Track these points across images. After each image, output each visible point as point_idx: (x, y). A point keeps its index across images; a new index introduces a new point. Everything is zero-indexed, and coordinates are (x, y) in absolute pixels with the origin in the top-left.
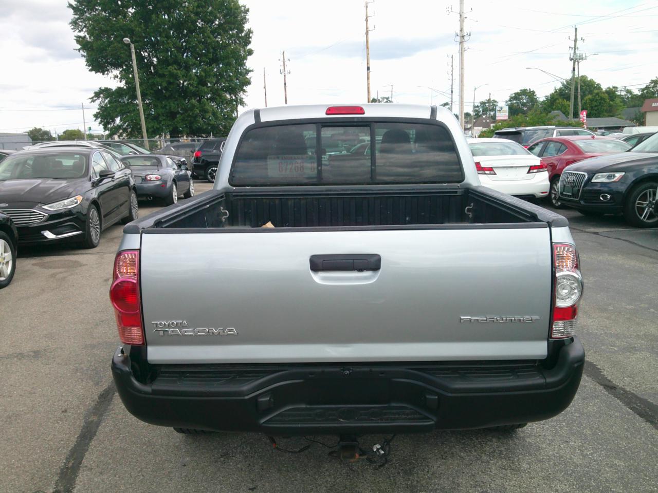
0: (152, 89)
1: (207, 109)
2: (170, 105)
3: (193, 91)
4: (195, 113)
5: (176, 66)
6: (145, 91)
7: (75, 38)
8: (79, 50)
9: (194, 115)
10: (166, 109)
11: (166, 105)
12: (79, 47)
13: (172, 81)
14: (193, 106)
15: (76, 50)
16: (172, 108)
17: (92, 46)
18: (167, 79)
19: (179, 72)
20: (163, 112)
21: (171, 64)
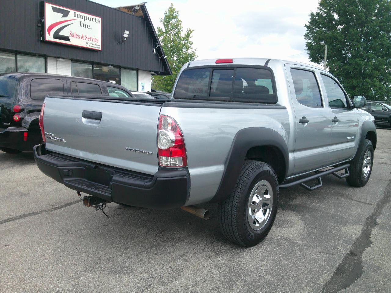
0: (343, 72)
1: (376, 85)
2: (353, 82)
3: (368, 74)
4: (368, 86)
5: (360, 59)
6: (339, 73)
7: (306, 43)
8: (307, 50)
9: (367, 88)
10: (350, 84)
11: (350, 82)
12: (307, 48)
13: (356, 67)
14: (367, 83)
15: (306, 50)
16: (354, 83)
17: (313, 48)
18: (353, 66)
19: (361, 62)
20: (348, 86)
21: (358, 58)
